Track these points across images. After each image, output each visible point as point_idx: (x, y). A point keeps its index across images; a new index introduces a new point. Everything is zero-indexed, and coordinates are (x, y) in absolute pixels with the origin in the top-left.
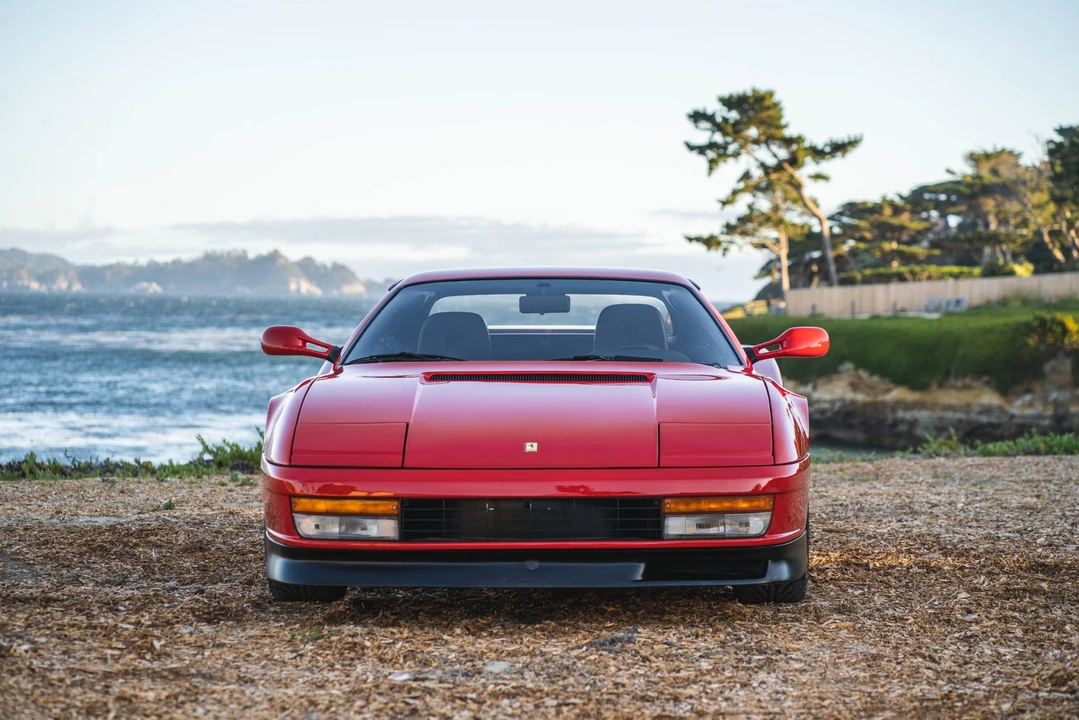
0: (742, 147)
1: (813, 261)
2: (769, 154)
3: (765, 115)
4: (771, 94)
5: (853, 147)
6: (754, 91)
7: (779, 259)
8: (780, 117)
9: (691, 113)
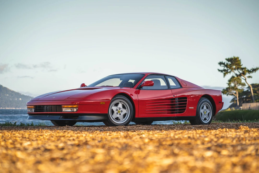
0: (231, 70)
1: (244, 98)
2: (238, 72)
3: (237, 63)
4: (238, 58)
5: (258, 70)
6: (234, 57)
7: (236, 97)
8: (240, 63)
9: (219, 63)
